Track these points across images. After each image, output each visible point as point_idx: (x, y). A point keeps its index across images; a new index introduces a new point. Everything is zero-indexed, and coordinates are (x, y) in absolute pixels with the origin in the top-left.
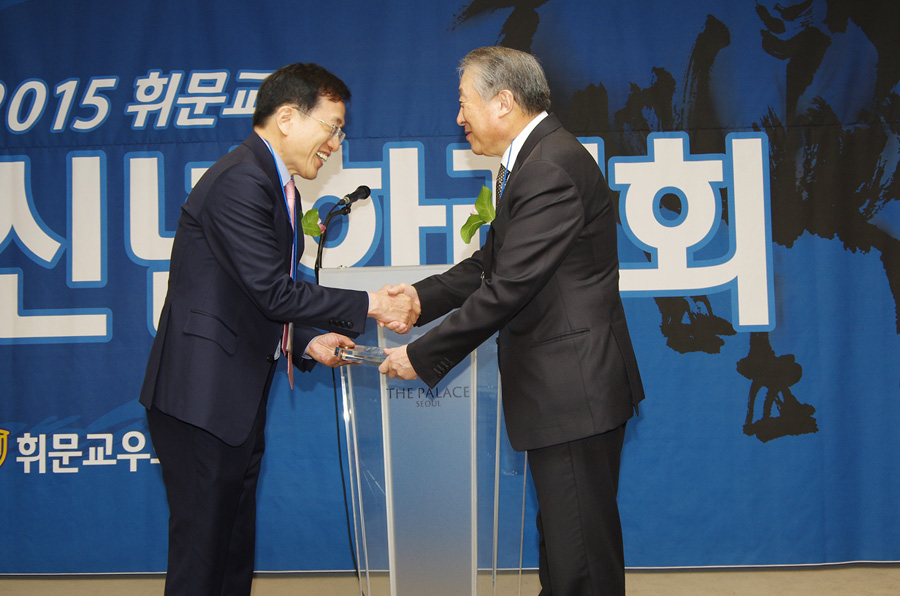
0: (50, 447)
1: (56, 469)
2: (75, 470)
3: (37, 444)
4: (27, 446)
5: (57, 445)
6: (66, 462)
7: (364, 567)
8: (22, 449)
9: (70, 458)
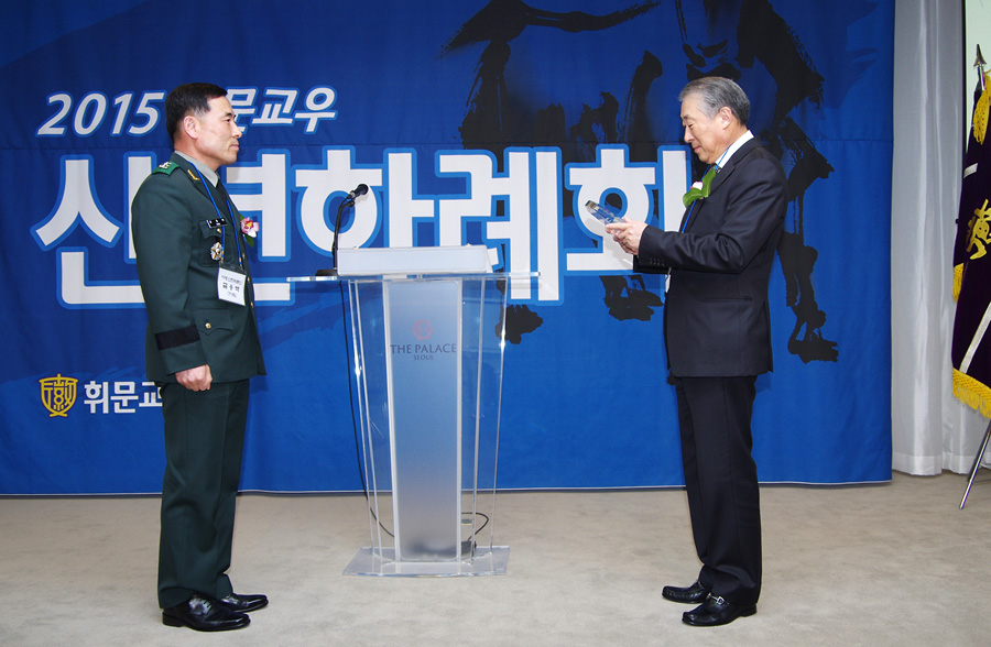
0: (111, 392)
1: (117, 410)
2: (133, 411)
3: (101, 390)
4: (93, 392)
5: (117, 391)
6: (125, 404)
7: (371, 488)
8: (89, 394)
9: (129, 401)
